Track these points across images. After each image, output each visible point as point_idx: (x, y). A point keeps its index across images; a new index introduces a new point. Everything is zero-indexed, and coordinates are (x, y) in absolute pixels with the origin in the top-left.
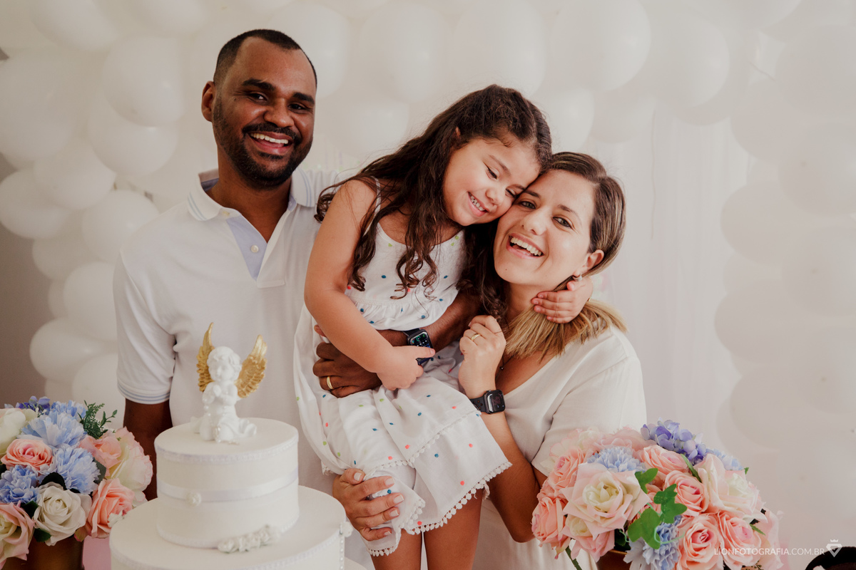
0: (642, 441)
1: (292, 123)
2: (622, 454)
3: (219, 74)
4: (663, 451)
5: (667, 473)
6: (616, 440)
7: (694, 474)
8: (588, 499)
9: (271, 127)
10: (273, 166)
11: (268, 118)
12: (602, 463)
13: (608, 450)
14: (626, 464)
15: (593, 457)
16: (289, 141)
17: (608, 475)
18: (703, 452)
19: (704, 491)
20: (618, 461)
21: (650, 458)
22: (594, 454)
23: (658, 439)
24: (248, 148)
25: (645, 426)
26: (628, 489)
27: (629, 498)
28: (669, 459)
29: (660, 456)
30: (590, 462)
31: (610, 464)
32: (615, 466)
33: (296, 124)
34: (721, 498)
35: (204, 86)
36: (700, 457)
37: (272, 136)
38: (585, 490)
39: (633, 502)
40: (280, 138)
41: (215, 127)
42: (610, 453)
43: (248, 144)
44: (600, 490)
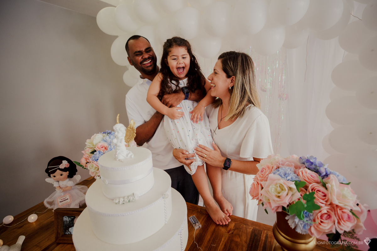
0: (299, 164)
1: (149, 55)
2: (289, 171)
3: (128, 54)
4: (309, 171)
5: (310, 183)
6: (287, 163)
7: (324, 185)
8: (271, 191)
9: (145, 60)
10: (150, 68)
11: (143, 58)
12: (279, 175)
13: (283, 169)
14: (291, 177)
15: (276, 171)
16: (151, 60)
17: (282, 181)
18: (328, 173)
19: (329, 196)
20: (287, 175)
21: (302, 174)
22: (276, 169)
23: (307, 164)
24: (143, 67)
25: (300, 158)
26: (290, 189)
27: (291, 193)
28: (311, 176)
29: (307, 174)
30: (274, 174)
31: (283, 176)
32: (286, 178)
33: (150, 55)
34: (337, 199)
35: (127, 58)
36: (327, 175)
37: (147, 61)
38: (271, 187)
39: (292, 195)
40: (149, 61)
41: (134, 66)
42: (284, 170)
43: (143, 66)
44: (277, 187)
